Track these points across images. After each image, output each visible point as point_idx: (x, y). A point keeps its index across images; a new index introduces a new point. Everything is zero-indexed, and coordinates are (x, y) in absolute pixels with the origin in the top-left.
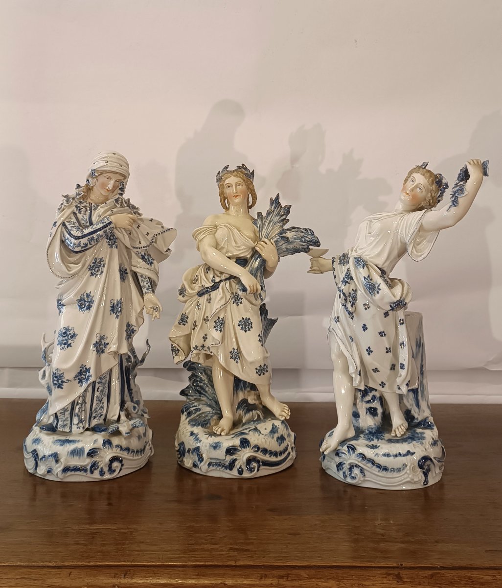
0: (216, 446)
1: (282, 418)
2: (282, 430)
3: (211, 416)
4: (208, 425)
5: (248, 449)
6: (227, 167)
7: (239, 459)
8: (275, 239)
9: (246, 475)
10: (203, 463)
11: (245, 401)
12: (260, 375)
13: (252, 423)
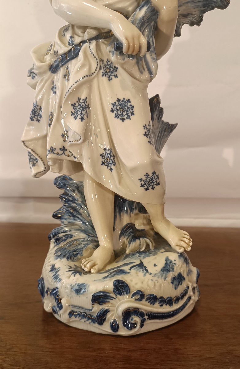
0: (79, 290)
1: (180, 249)
2: (180, 266)
3: (85, 245)
4: (79, 256)
5: (126, 296)
7: (113, 310)
9: (123, 332)
10: (61, 312)
11: (130, 227)
12: (147, 189)
13: (138, 255)
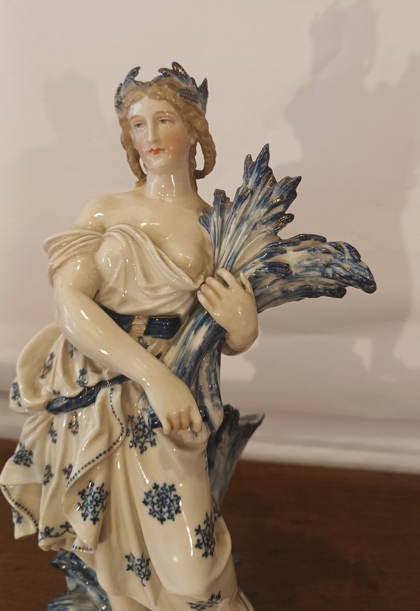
6: (135, 72)
8: (251, 271)
